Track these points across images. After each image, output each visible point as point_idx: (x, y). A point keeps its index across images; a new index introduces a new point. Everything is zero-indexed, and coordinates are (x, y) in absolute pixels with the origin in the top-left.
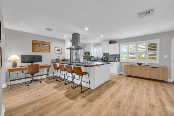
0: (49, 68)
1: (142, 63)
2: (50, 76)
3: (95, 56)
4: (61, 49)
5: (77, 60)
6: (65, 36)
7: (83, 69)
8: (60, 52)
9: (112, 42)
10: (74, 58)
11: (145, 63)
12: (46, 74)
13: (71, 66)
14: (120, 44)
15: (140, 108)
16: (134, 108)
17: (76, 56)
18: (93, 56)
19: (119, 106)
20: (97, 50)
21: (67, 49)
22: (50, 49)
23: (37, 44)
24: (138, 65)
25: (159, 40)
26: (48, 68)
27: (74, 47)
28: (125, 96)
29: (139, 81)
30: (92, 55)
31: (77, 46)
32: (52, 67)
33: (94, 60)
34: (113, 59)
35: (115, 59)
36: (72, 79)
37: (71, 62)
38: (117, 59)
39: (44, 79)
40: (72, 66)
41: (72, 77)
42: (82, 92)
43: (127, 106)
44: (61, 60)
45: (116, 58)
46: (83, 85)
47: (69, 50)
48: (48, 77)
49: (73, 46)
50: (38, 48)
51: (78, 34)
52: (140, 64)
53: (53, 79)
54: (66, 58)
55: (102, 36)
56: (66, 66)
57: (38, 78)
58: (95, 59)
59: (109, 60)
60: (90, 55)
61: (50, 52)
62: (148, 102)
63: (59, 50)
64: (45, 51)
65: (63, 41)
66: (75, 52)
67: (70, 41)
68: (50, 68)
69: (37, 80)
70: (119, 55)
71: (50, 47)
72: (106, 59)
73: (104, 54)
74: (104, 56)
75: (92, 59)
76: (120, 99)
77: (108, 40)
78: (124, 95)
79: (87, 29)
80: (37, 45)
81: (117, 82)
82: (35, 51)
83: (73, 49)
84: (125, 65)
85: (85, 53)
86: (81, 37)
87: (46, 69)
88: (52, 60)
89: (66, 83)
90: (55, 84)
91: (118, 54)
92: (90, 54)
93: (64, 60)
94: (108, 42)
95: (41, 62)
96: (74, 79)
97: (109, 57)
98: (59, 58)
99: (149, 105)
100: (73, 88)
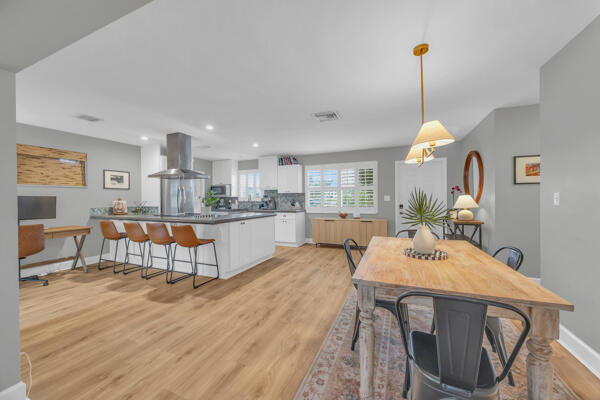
0: (84, 237)
1: (348, 212)
2: (87, 264)
3: (243, 197)
4: (126, 176)
5: (186, 209)
6: (144, 138)
7: (200, 231)
8: (125, 185)
9: (286, 160)
10: (174, 204)
11: (352, 214)
12: (70, 258)
13: (164, 226)
14: (306, 167)
17: (180, 197)
18: (237, 198)
20: (247, 179)
21: (150, 176)
22: (84, 174)
23: (33, 157)
25: (376, 163)
26: (79, 238)
27: (173, 171)
28: (294, 281)
30: (234, 195)
31: (184, 171)
32: (97, 231)
33: (238, 210)
34: (289, 204)
35: (293, 205)
36: (168, 264)
37: (162, 215)
38: (297, 204)
39: (63, 273)
40: (168, 225)
41: (168, 258)
42: (195, 288)
44: (126, 211)
45: (295, 201)
46: (200, 273)
47: (157, 180)
48: (79, 264)
49: (169, 168)
50: (40, 170)
51: (184, 135)
52: (343, 216)
53: (100, 269)
54: (147, 205)
55: (256, 145)
56: (147, 225)
57: (41, 271)
58: (242, 207)
59: (279, 208)
60: (228, 194)
61: (84, 184)
63: (120, 180)
64: (63, 180)
65: (135, 151)
66: (175, 185)
67: (158, 152)
68: (88, 236)
69: (35, 278)
70: (303, 194)
71: (83, 168)
72: (271, 205)
73: (266, 191)
74: (265, 197)
75: (234, 206)
76: (281, 287)
77: (274, 155)
79: (210, 127)
80: (36, 162)
81: (289, 260)
82: (26, 182)
83: (169, 177)
84: (313, 220)
85: (212, 188)
86: (194, 144)
87: (70, 240)
88: (93, 210)
89: (148, 275)
90: (109, 281)
91: (300, 191)
92: (227, 192)
93: (140, 210)
94: (276, 160)
95: (53, 216)
96: (173, 260)
97: (279, 200)
98: (119, 204)
100: (171, 282)
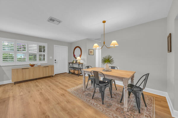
1: (34, 64)
11: (37, 64)
15: (61, 102)
16: (58, 105)
19: (47, 116)
24: (30, 67)
25: (47, 44)
28: (40, 103)
29: (35, 83)
43: (52, 109)
62: (59, 94)
76: (39, 110)
78: (38, 103)
81: (9, 98)
84: (12, 69)
99: (62, 96)
